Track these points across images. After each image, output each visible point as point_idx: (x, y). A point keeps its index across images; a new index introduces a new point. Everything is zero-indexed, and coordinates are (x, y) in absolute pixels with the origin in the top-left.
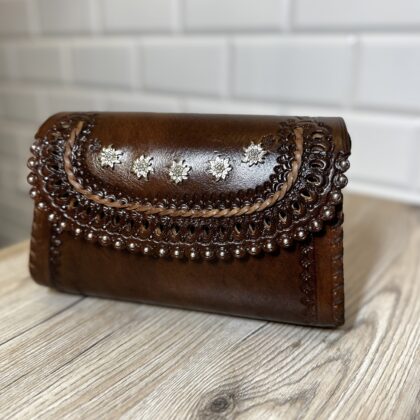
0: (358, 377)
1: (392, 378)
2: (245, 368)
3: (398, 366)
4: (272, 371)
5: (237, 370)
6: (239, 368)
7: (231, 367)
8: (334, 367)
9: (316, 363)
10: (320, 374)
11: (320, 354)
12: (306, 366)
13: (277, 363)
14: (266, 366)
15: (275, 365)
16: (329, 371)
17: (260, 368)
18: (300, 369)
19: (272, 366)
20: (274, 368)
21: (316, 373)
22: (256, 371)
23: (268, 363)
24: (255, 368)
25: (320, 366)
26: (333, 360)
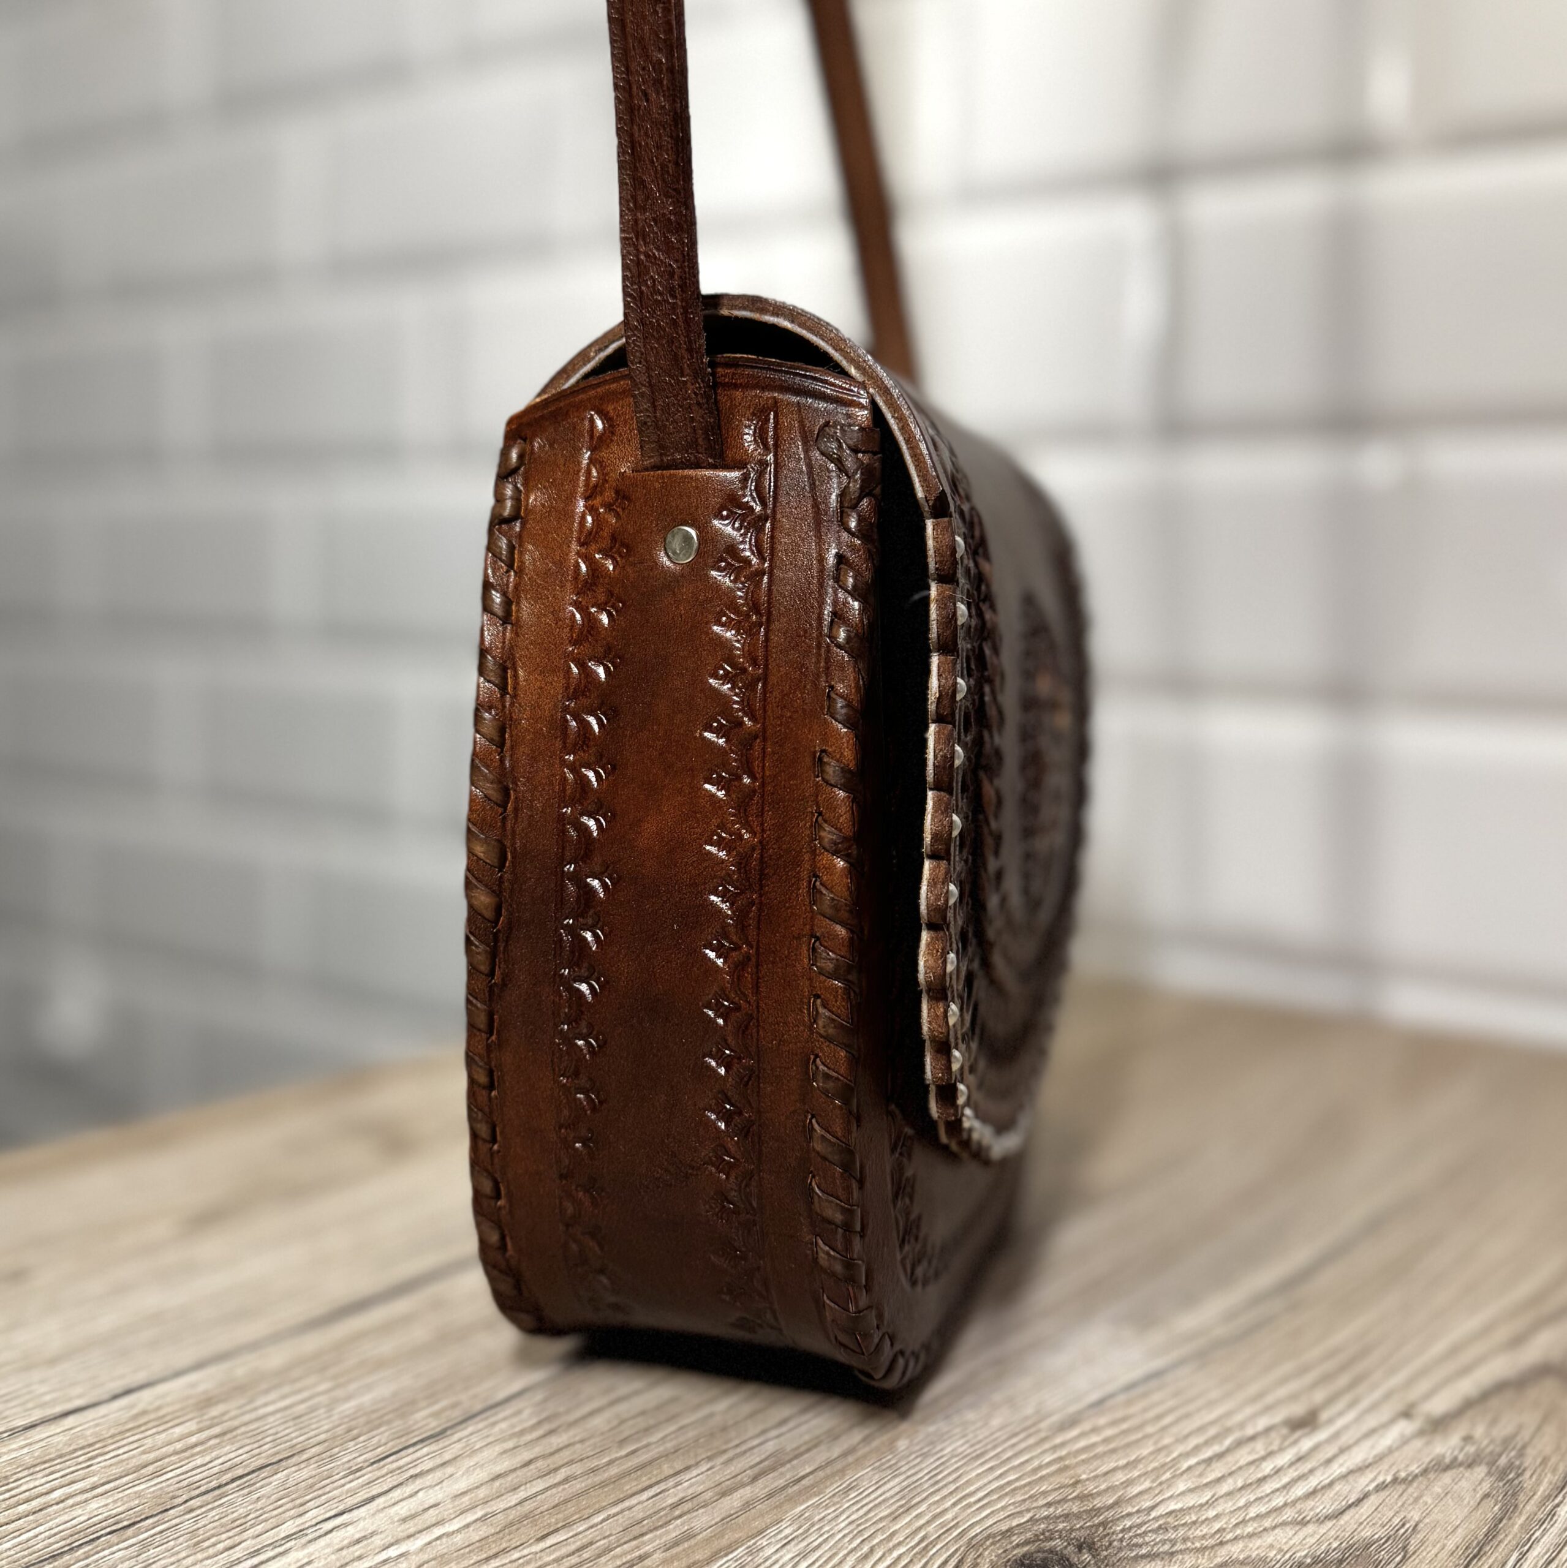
2: (1119, 1477)
5: (1088, 1479)
6: (1092, 1474)
7: (1060, 1471)
8: (1464, 1483)
9: (1387, 1471)
10: (1411, 1500)
11: (1398, 1448)
12: (1351, 1478)
13: (1240, 1468)
14: (1197, 1473)
15: (1230, 1471)
16: (1447, 1494)
17: (1173, 1477)
18: (1331, 1484)
19: (1220, 1475)
20: (1230, 1481)
21: (1396, 1497)
22: (1161, 1484)
23: (1203, 1467)
24: (1158, 1477)
25: (1408, 1481)
26: (1453, 1464)
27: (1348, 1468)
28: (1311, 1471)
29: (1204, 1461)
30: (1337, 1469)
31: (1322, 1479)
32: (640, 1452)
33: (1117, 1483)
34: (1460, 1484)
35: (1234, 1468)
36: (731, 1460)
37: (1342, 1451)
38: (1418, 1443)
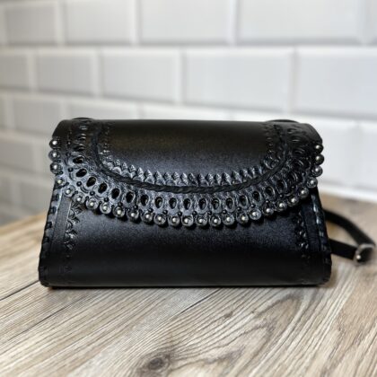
0: (280, 341)
1: (310, 342)
2: (182, 335)
3: (316, 333)
4: (205, 337)
5: (174, 336)
9: (244, 330)
10: (246, 339)
11: (248, 323)
16: (255, 336)
17: (194, 334)
18: (229, 335)
19: (205, 333)
21: (243, 338)
24: (190, 334)
25: (247, 333)
26: (259, 327)
34: (259, 333)
37: (235, 324)
38: (253, 321)
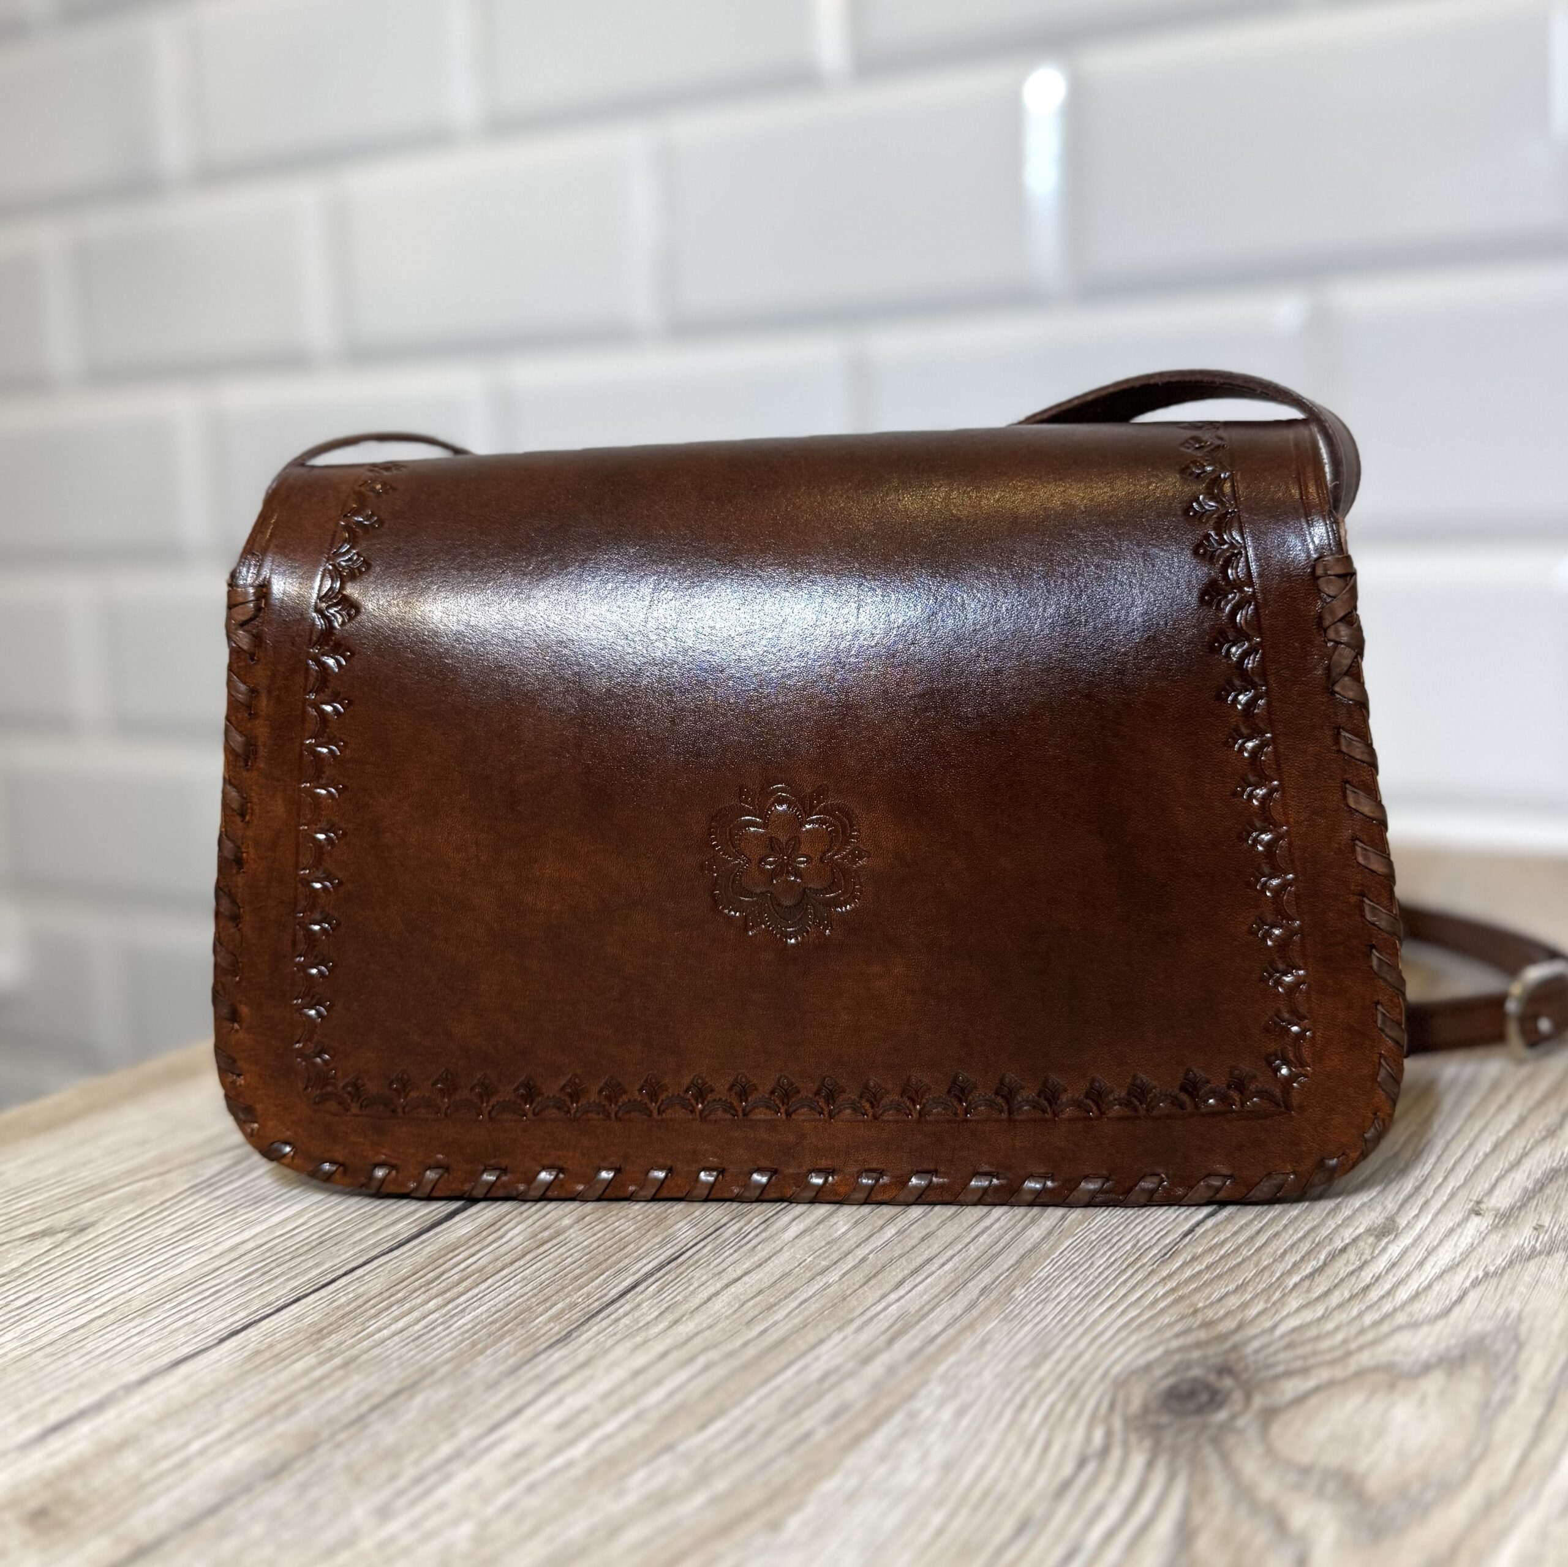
4: (1334, 1300)
5: (1205, 1307)
6: (1208, 1302)
7: (1176, 1301)
8: (1548, 1270)
9: (1477, 1267)
10: (1507, 1291)
11: (1479, 1244)
12: (1446, 1277)
13: (1342, 1280)
14: (1305, 1289)
15: (1334, 1284)
16: (1537, 1281)
17: (1284, 1296)
18: (1430, 1286)
19: (1326, 1289)
20: (1337, 1293)
21: (1493, 1290)
22: (1274, 1304)
23: (1307, 1283)
24: (1269, 1298)
25: (1499, 1273)
26: (1533, 1254)
27: (1441, 1268)
28: (1408, 1275)
29: (1307, 1277)
30: (1430, 1270)
31: (1420, 1281)
32: (770, 1332)
33: (1234, 1308)
34: (1546, 1271)
35: (1336, 1281)
36: (859, 1329)
37: (1430, 1252)
38: (1495, 1238)
